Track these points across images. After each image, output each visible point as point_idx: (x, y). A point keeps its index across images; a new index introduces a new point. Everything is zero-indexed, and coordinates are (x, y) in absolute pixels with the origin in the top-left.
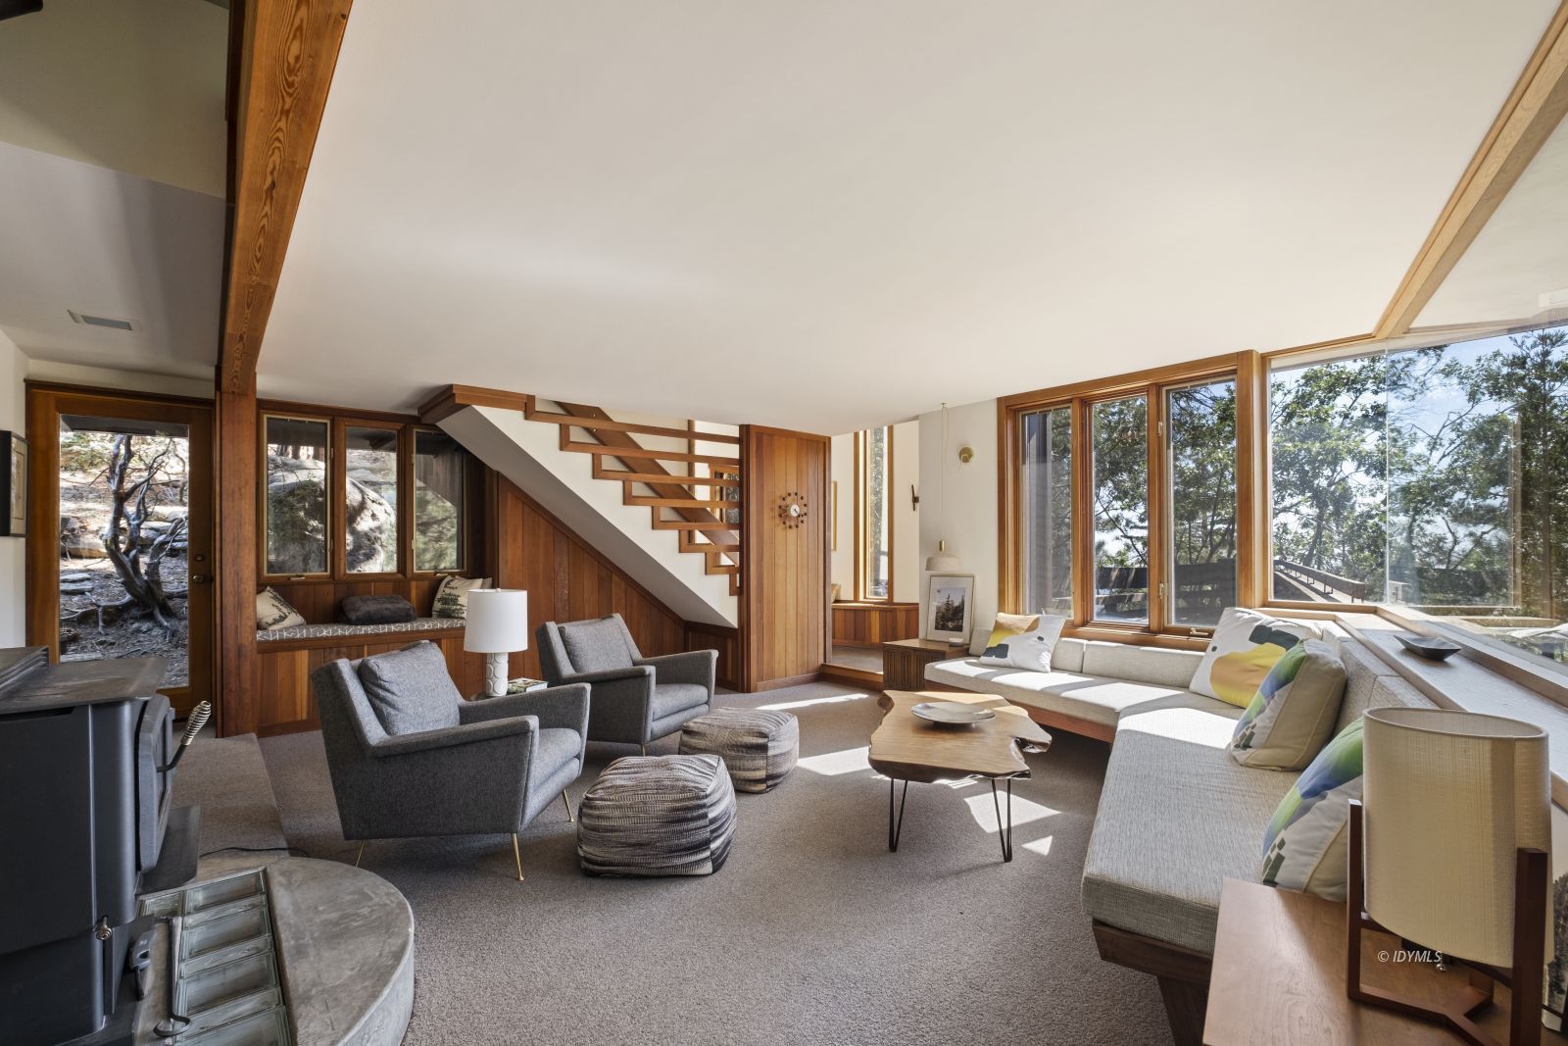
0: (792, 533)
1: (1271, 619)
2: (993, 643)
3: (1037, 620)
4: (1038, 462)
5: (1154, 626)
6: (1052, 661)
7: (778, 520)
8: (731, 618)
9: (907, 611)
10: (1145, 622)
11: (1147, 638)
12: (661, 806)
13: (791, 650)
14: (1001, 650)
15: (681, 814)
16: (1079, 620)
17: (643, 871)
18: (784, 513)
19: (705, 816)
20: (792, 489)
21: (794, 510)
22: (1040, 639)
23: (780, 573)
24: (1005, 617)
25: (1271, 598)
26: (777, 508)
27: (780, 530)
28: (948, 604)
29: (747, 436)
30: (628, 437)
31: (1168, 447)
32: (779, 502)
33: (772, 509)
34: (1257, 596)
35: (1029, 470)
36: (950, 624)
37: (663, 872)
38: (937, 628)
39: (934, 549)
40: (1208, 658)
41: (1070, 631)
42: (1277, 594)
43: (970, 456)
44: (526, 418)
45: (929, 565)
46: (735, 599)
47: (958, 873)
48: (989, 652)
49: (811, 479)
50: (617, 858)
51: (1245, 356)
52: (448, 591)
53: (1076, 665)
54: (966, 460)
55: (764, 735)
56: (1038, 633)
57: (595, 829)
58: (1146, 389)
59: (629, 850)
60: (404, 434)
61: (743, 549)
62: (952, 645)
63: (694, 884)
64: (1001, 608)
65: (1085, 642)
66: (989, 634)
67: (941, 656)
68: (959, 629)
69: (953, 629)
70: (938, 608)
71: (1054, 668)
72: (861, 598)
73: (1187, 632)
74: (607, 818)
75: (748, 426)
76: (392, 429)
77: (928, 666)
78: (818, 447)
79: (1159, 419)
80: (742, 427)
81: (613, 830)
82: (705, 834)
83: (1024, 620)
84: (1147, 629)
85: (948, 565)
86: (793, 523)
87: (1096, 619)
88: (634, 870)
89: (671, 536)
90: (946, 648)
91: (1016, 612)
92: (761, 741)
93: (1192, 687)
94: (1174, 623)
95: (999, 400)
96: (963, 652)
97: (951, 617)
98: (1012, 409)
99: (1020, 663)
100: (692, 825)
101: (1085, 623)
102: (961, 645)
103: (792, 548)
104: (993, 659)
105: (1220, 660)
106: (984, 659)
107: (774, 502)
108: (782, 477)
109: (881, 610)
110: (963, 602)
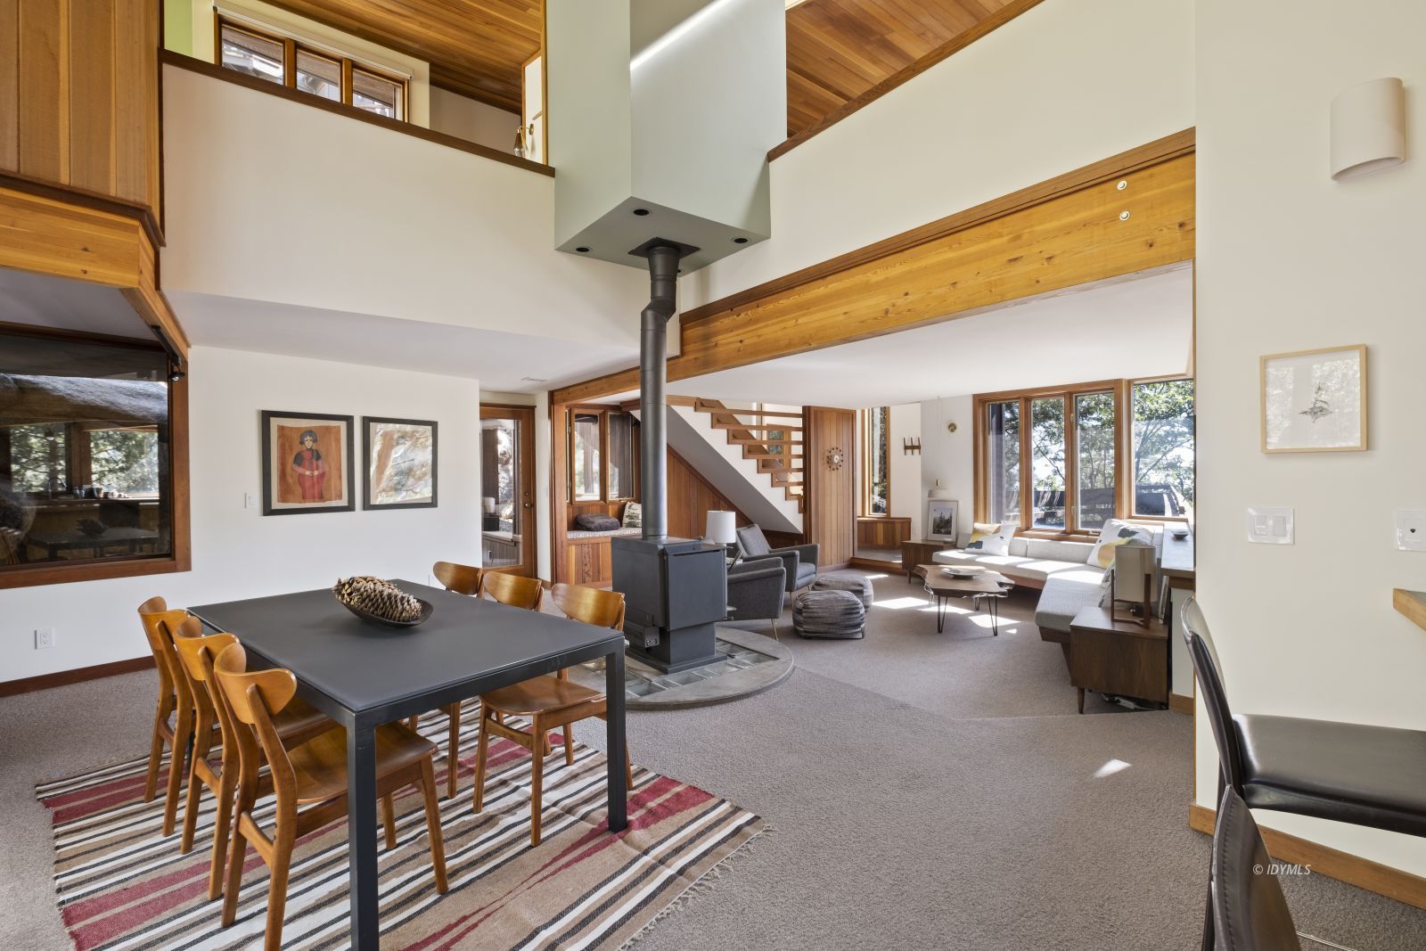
0: (834, 473)
1: (1129, 525)
2: (973, 540)
3: (999, 528)
4: (997, 434)
5: (1069, 530)
6: (1009, 551)
7: (826, 465)
8: (800, 528)
9: (902, 523)
10: (1064, 529)
11: (1064, 536)
12: (840, 608)
13: (834, 546)
14: (979, 545)
15: (849, 611)
16: (1024, 527)
17: (832, 636)
18: (829, 460)
19: (859, 613)
20: (834, 445)
21: (836, 459)
22: (1002, 537)
23: (828, 499)
24: (978, 525)
25: (1134, 514)
26: (826, 458)
27: (827, 472)
28: (941, 517)
29: (807, 413)
30: (734, 418)
31: (1077, 429)
32: (827, 454)
33: (823, 459)
34: (1125, 512)
35: (992, 438)
36: (943, 530)
37: (842, 637)
38: (934, 533)
39: (932, 485)
40: (1097, 546)
41: (1019, 533)
42: (1137, 512)
43: (955, 428)
44: (695, 411)
45: (930, 494)
46: (801, 515)
47: (974, 639)
48: (971, 545)
49: (845, 439)
50: (822, 630)
51: (1118, 382)
52: (632, 511)
53: (1023, 552)
54: (952, 431)
55: (861, 585)
56: (1000, 534)
57: (810, 617)
58: (1064, 395)
59: (827, 627)
60: (604, 414)
61: (806, 484)
62: (945, 542)
63: (854, 642)
64: (976, 519)
65: (1028, 539)
66: (970, 536)
67: (941, 548)
68: (949, 533)
69: (944, 533)
70: (935, 520)
71: (1010, 554)
72: (867, 514)
73: (1087, 533)
74: (814, 612)
75: (809, 407)
76: (597, 412)
77: (935, 554)
78: (848, 416)
79: (1071, 412)
80: (804, 408)
81: (820, 617)
82: (858, 621)
83: (990, 526)
84: (1064, 532)
85: (942, 495)
86: (835, 467)
87: (1034, 526)
88: (829, 635)
89: (767, 477)
90: (942, 544)
91: (985, 522)
92: (860, 588)
93: (1089, 562)
94: (1080, 528)
95: (975, 396)
96: (954, 546)
97: (943, 526)
98: (981, 401)
99: (989, 551)
100: (855, 616)
101: (1028, 529)
102: (951, 543)
103: (834, 483)
104: (974, 550)
105: (1103, 548)
106: (967, 549)
107: (824, 454)
108: (829, 438)
109: (884, 523)
110: (951, 517)
